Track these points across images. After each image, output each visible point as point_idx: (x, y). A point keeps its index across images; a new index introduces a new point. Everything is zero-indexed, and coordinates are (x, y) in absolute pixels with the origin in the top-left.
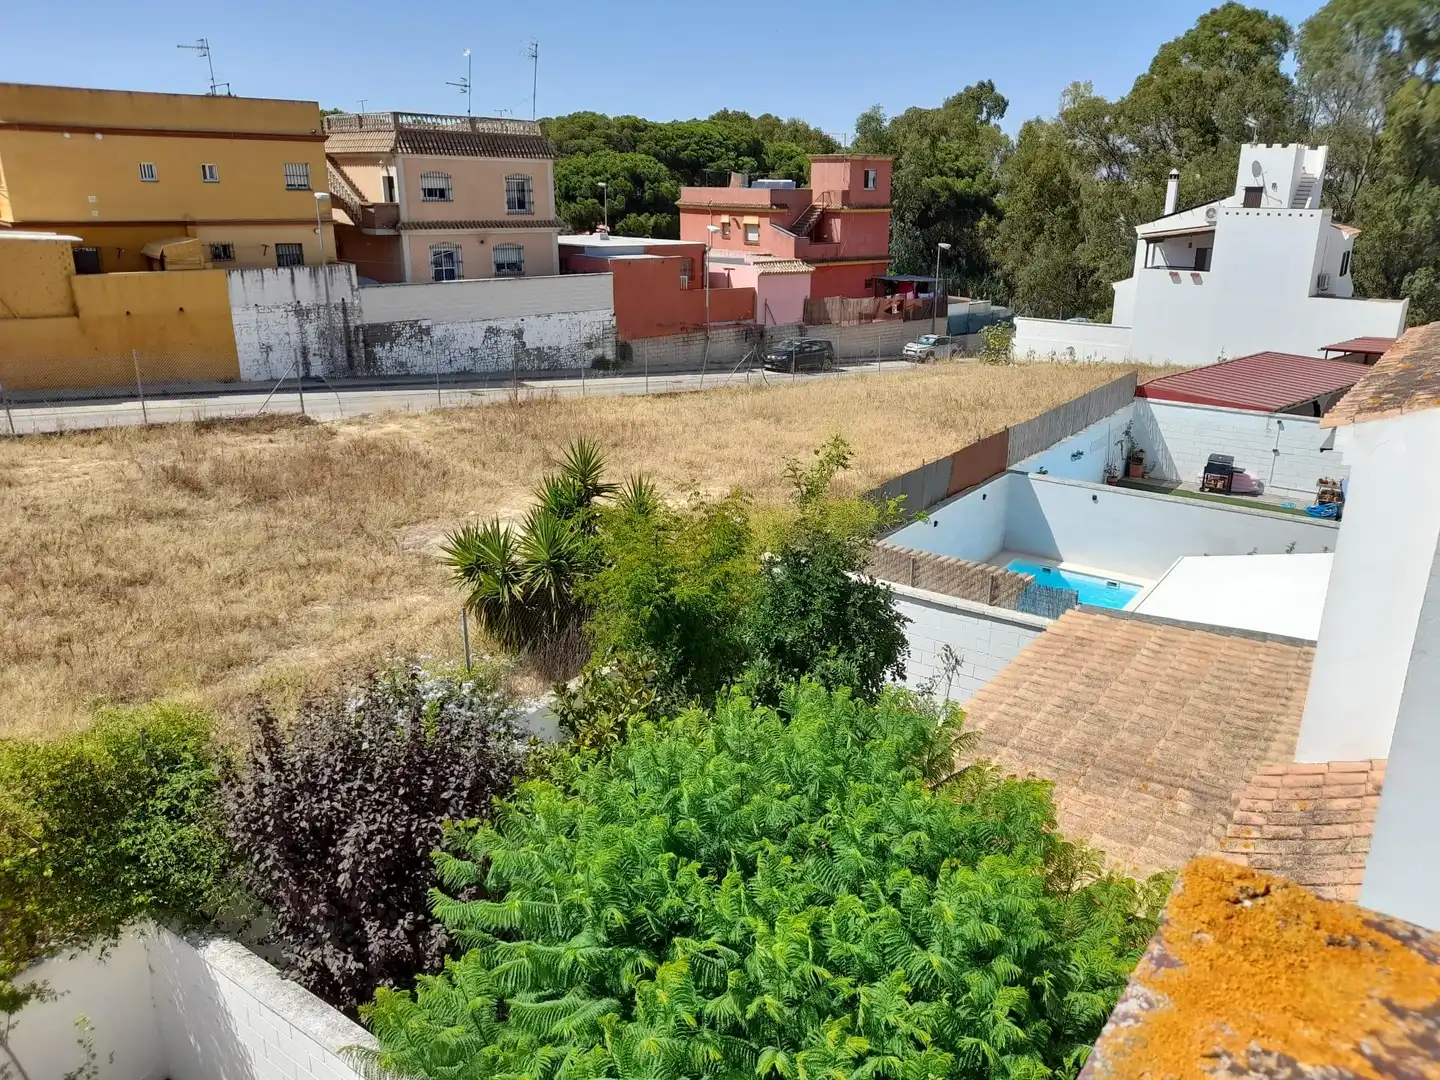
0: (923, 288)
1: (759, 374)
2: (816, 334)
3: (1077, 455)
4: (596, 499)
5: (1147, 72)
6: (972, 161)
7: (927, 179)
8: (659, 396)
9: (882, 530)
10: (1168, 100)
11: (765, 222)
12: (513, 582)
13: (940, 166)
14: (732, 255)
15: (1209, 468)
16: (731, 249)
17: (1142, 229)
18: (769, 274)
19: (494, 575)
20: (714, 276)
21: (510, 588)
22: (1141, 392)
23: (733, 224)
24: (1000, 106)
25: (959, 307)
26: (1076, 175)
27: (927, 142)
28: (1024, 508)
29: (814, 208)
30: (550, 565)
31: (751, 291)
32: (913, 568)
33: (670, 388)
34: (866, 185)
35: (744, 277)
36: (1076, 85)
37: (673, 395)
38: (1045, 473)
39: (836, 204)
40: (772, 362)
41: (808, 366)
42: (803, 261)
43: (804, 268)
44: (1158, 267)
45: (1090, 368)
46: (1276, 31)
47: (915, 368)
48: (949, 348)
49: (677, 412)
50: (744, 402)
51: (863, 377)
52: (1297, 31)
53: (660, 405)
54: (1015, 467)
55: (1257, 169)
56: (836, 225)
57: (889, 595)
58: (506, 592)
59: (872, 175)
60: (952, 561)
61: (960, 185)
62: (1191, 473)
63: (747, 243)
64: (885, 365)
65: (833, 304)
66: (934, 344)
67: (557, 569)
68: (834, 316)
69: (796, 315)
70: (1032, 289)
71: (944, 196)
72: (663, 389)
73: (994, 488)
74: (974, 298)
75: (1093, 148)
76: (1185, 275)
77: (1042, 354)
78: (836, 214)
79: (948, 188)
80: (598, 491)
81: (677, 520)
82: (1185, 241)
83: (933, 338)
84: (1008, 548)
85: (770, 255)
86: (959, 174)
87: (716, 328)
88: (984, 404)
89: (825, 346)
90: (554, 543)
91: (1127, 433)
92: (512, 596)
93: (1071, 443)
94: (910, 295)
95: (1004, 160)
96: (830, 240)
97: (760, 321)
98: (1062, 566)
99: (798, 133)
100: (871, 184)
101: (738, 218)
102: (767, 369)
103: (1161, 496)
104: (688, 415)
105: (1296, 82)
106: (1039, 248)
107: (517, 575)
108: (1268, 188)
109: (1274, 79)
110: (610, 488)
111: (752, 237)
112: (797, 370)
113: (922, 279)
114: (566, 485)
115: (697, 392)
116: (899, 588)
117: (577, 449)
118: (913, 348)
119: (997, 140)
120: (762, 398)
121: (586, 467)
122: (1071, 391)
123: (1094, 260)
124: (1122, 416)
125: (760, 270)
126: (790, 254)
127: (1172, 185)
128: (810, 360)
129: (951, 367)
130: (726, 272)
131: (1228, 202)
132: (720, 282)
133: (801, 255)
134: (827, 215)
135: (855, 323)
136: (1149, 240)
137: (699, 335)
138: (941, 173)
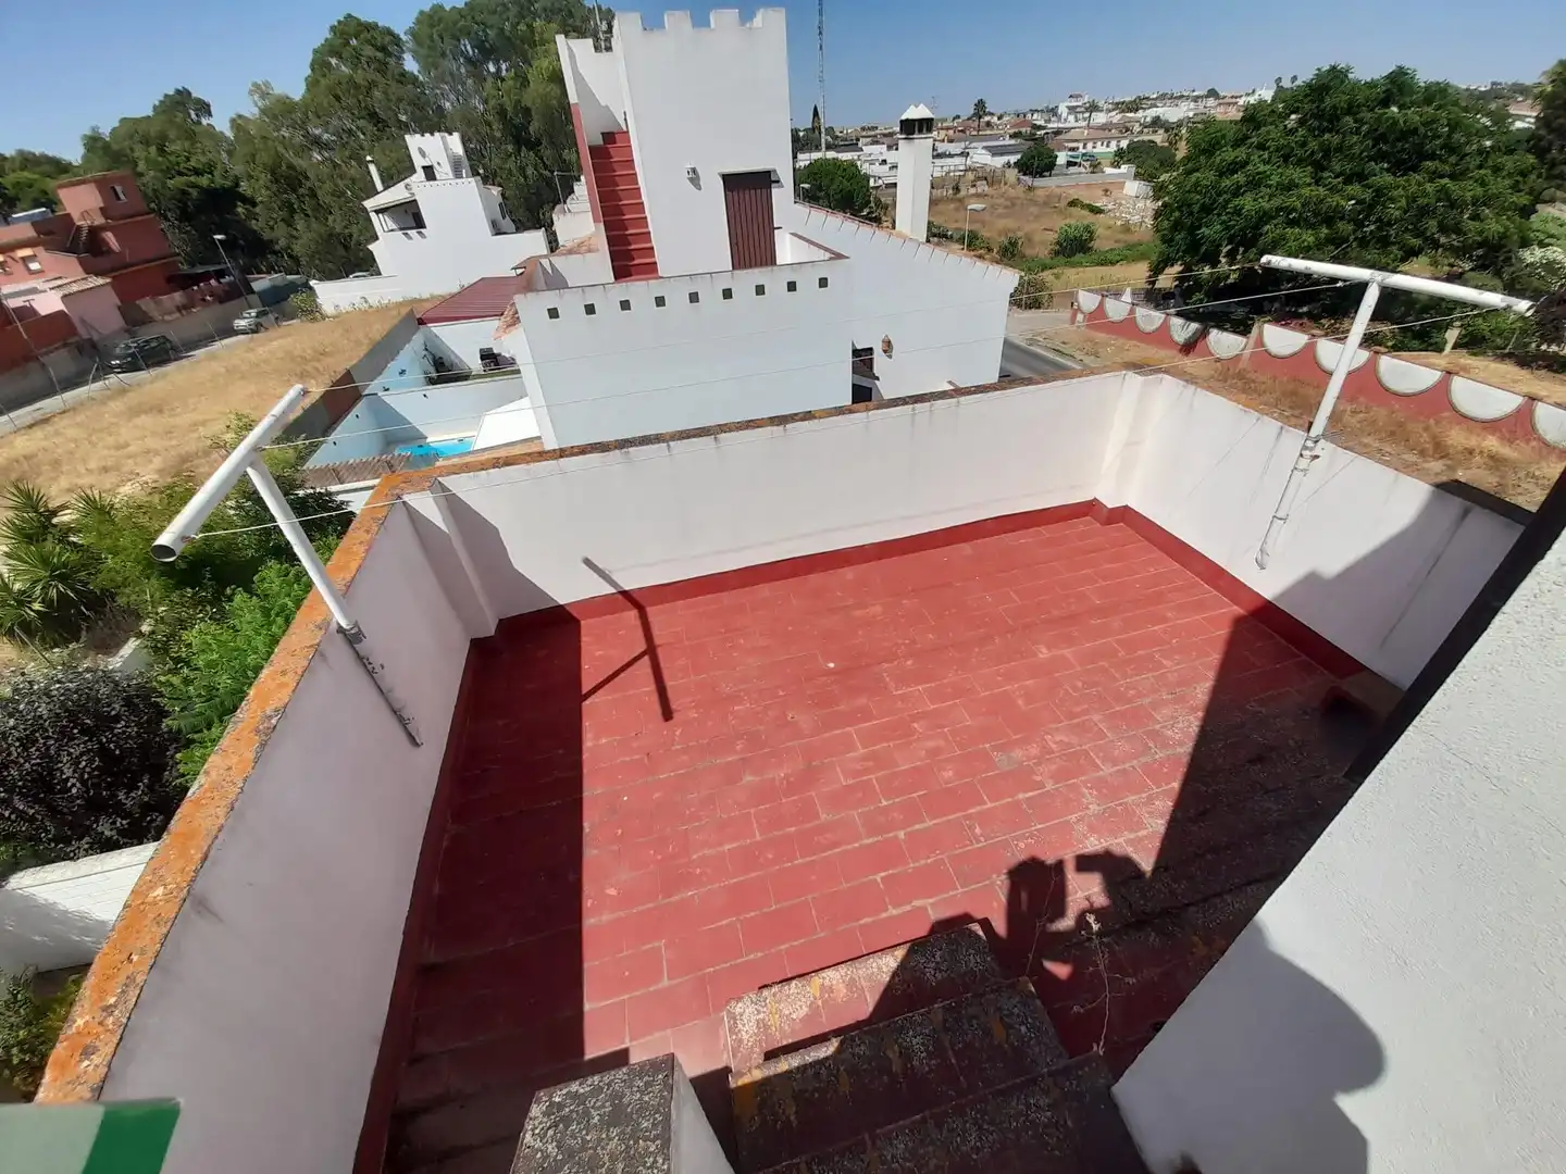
0: (220, 274)
1: (113, 379)
2: (148, 333)
3: (403, 372)
4: (55, 521)
5: (309, 72)
6: (203, 160)
7: (170, 183)
8: (31, 426)
9: (302, 457)
10: (338, 98)
11: (40, 251)
12: (30, 602)
13: (177, 168)
14: (23, 287)
15: (482, 358)
16: (17, 282)
17: (369, 204)
18: (70, 294)
19: (9, 605)
20: (17, 310)
21: (30, 608)
22: (421, 322)
23: (9, 260)
24: (204, 108)
25: (261, 283)
26: (299, 163)
27: (153, 149)
28: (385, 415)
29: (79, 228)
30: (52, 578)
31: (61, 313)
32: (337, 474)
33: (38, 416)
34: (119, 199)
35: (48, 303)
36: (256, 85)
37: (45, 421)
38: (388, 390)
39: (99, 220)
40: (119, 366)
41: (156, 360)
42: (96, 275)
43: (100, 281)
44: (392, 230)
45: (383, 310)
46: (388, 39)
47: (252, 338)
48: (271, 317)
49: (57, 433)
50: (116, 405)
51: (213, 357)
52: (404, 37)
53: (38, 433)
54: (366, 392)
55: (422, 153)
56: (109, 237)
57: (330, 494)
58: (29, 611)
59: (118, 189)
60: (358, 461)
61: (204, 181)
62: (475, 364)
63: (32, 273)
64: (226, 341)
65: (146, 304)
66: (257, 317)
67: (63, 578)
68: (154, 313)
69: (116, 321)
70: (312, 257)
71: (194, 193)
72: (29, 420)
73: (359, 408)
74: (269, 273)
75: (299, 139)
76: (412, 233)
77: (345, 307)
78: (103, 228)
79: (194, 186)
80: (54, 513)
81: (140, 507)
82: (402, 209)
83: (253, 313)
84: (390, 441)
85: (60, 278)
86: (197, 172)
87: (46, 353)
88: (324, 354)
89: (162, 340)
90: (45, 561)
91: (427, 350)
92: (37, 612)
93: (393, 367)
94: (213, 282)
95: (230, 153)
96: (110, 251)
97: (86, 336)
98: (428, 440)
99: (28, 160)
100: (122, 197)
101: (12, 254)
102: (119, 373)
103: (465, 383)
104: (72, 432)
105: (421, 78)
106: (300, 225)
107: (29, 597)
108: (436, 165)
109: (404, 77)
110: (63, 507)
111: (34, 266)
112: (148, 367)
113: (218, 267)
114: (23, 520)
115: (64, 412)
116: (333, 488)
117: (16, 493)
118: (241, 323)
119: (216, 137)
120: (133, 398)
121: (29, 501)
122: (379, 330)
123: (346, 227)
124: (418, 340)
125: (60, 293)
126: (79, 272)
127: (372, 168)
128: (157, 355)
129: (281, 331)
130: (27, 304)
131: (414, 178)
132: (27, 313)
133: (90, 270)
134: (94, 231)
135: (178, 315)
136: (377, 212)
137: (33, 365)
138: (180, 174)
